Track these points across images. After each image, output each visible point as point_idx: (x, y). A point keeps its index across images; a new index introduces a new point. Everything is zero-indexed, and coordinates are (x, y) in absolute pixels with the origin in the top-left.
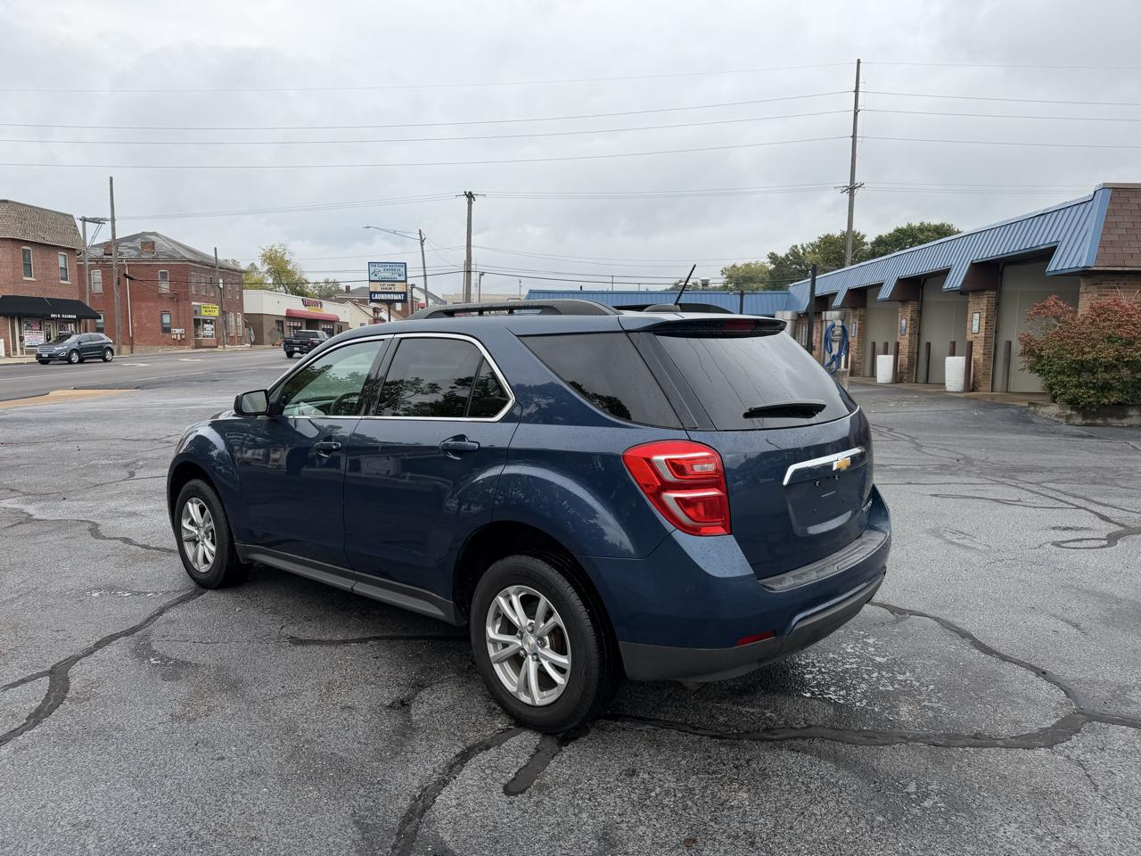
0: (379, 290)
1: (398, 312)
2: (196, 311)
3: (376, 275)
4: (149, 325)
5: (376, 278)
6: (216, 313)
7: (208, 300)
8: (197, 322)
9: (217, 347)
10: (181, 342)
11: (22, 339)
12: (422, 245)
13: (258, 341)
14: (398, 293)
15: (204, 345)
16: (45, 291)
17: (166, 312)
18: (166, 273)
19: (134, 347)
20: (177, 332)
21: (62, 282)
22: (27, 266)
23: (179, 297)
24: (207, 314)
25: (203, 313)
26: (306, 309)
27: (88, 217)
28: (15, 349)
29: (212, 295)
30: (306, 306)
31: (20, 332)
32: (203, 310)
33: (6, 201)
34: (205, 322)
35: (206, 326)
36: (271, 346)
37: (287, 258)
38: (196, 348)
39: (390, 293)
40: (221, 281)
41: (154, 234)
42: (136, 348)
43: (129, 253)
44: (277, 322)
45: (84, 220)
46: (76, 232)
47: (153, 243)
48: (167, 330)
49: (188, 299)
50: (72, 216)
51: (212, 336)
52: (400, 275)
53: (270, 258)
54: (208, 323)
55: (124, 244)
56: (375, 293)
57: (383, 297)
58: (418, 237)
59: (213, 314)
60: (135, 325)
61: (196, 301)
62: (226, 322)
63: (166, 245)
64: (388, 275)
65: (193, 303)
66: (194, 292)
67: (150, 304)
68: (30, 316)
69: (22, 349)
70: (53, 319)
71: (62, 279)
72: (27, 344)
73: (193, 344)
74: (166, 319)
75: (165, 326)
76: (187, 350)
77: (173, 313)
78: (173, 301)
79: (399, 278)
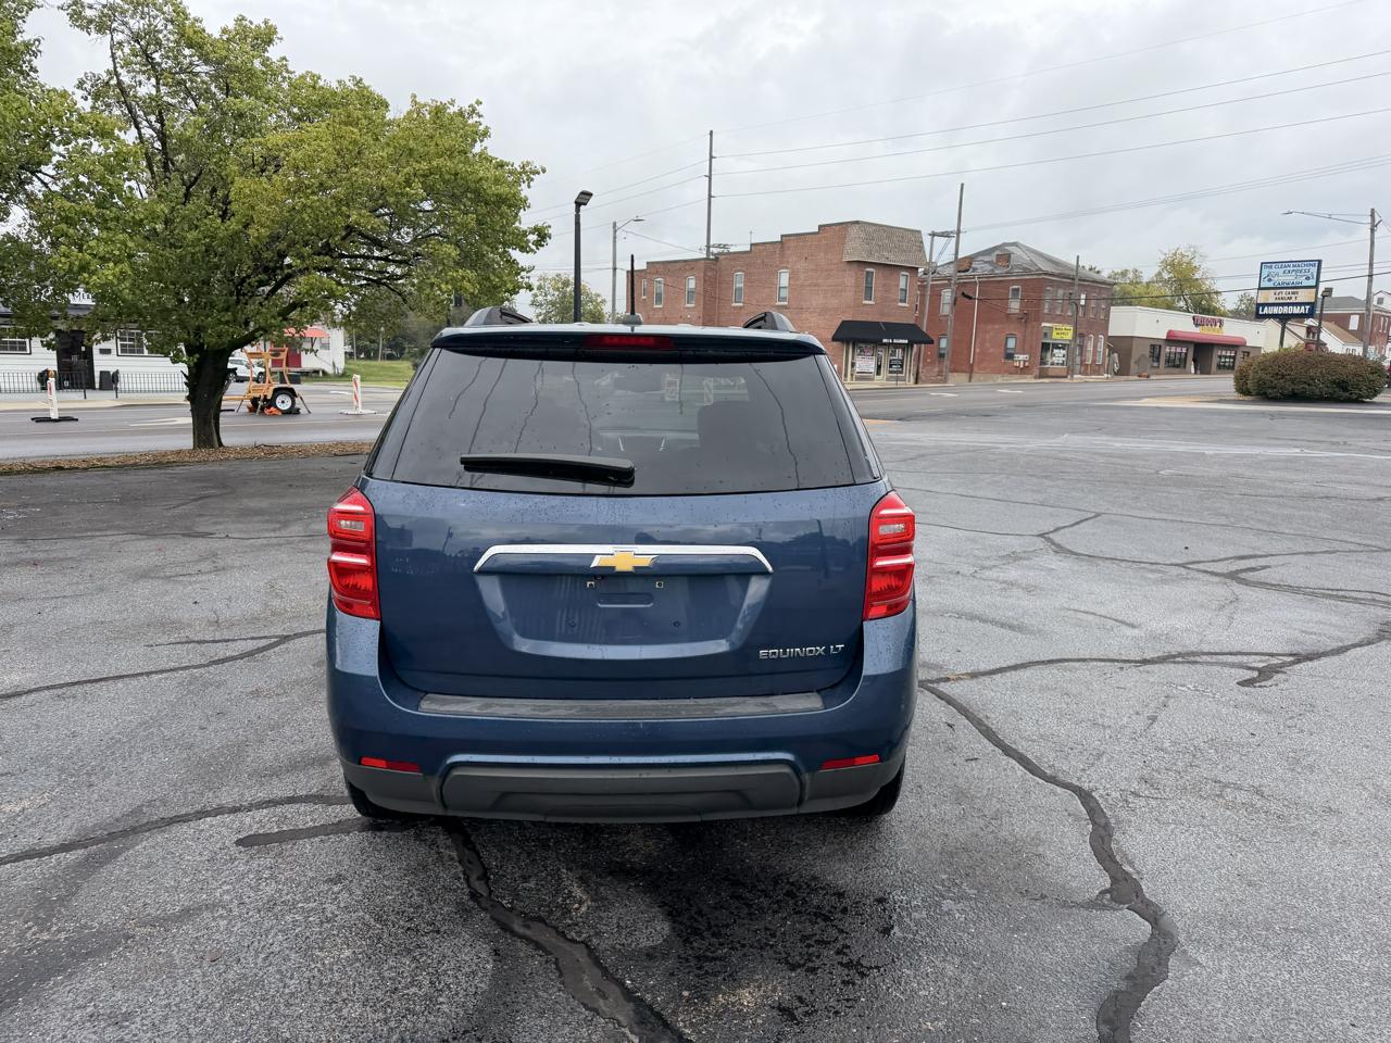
0: (1272, 300)
1: (1352, 332)
2: (1046, 334)
3: (1270, 280)
4: (992, 350)
5: (1271, 285)
6: (1070, 336)
7: (1062, 319)
8: (1045, 347)
9: (1066, 377)
10: (1024, 371)
11: (853, 365)
12: (1372, 231)
13: (1123, 371)
14: (1300, 304)
15: (1050, 374)
16: (882, 314)
17: (1013, 336)
18: (1018, 290)
19: (974, 374)
20: (1021, 357)
21: (900, 304)
22: (869, 289)
23: (1029, 317)
24: (1059, 337)
25: (1055, 336)
26: (1197, 330)
27: (938, 231)
28: (846, 375)
29: (1070, 314)
30: (1197, 325)
31: (853, 358)
32: (1054, 333)
33: (857, 222)
34: (1056, 346)
35: (1056, 351)
36: (1136, 378)
37: (1196, 263)
38: (1040, 377)
39: (1288, 304)
40: (1083, 296)
41: (1015, 244)
42: (976, 376)
43: (982, 268)
44: (1153, 347)
45: (933, 235)
46: (921, 248)
47: (1009, 255)
48: (1010, 356)
49: (1039, 318)
50: (919, 232)
51: (1062, 364)
52: (1308, 278)
53: (1172, 265)
54: (1060, 348)
55: (980, 258)
56: (1264, 305)
57: (1275, 310)
58: (1369, 220)
59: (1065, 337)
60: (978, 350)
61: (1048, 322)
62: (1082, 347)
63: (1025, 257)
64: (1290, 279)
65: (1043, 324)
66: (1046, 311)
67: (997, 327)
68: (865, 341)
69: (852, 375)
70: (885, 344)
71: (901, 301)
72: (858, 370)
73: (1037, 372)
74: (1011, 343)
75: (1009, 351)
76: (1029, 379)
77: (1019, 335)
78: (1020, 323)
79: (1305, 283)
